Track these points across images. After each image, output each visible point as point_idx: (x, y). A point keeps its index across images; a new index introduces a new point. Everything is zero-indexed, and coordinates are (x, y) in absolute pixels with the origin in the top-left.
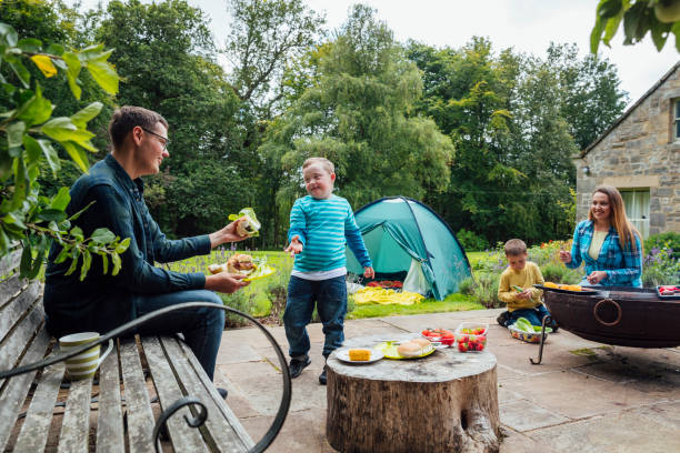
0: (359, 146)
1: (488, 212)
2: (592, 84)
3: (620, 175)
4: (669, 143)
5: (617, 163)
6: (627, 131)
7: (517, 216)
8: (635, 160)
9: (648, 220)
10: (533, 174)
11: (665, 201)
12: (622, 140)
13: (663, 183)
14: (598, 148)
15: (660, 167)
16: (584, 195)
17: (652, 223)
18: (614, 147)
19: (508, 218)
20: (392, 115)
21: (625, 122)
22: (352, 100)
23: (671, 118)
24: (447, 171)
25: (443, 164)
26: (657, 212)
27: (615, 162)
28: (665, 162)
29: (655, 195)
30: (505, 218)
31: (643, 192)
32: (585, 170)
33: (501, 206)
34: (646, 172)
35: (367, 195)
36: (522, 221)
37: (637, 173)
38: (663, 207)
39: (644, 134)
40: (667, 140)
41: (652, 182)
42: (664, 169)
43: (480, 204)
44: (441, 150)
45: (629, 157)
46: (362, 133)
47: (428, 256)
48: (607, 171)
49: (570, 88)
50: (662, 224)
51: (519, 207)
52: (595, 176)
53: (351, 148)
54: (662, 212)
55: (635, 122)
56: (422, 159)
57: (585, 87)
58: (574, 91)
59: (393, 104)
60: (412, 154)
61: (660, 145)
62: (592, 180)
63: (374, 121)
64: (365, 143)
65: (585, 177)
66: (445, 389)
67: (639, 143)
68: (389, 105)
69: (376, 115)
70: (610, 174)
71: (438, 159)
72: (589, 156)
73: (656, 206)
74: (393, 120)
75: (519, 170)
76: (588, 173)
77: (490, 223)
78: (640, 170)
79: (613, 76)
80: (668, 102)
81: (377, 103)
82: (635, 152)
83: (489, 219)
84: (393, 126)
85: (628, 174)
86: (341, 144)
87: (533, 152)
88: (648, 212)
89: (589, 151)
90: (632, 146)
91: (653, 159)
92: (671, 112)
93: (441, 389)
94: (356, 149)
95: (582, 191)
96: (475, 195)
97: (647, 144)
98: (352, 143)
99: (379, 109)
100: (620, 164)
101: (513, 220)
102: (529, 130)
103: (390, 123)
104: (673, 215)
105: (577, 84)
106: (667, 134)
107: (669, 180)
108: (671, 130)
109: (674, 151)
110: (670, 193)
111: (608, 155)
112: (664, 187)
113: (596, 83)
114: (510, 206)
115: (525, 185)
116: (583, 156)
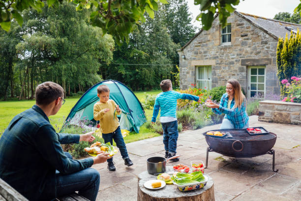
0: (63, 40)
1: (130, 73)
2: (177, 9)
3: (199, 59)
4: (220, 45)
5: (197, 54)
6: (202, 39)
7: (145, 74)
8: (205, 52)
9: (211, 80)
10: (151, 53)
11: (218, 72)
12: (199, 43)
13: (217, 64)
14: (189, 46)
15: (216, 56)
16: (183, 69)
17: (213, 82)
18: (196, 46)
19: (141, 76)
20: (80, 23)
21: (201, 35)
22: (56, 13)
23: (220, 33)
24: (111, 54)
25: (108, 49)
26: (215, 77)
27: (196, 53)
28: (218, 54)
29: (214, 69)
30: (139, 76)
31: (209, 67)
32: (183, 57)
33: (137, 70)
34: (210, 58)
35: (69, 67)
36: (147, 77)
37: (206, 59)
38: (217, 74)
39: (209, 41)
40: (218, 44)
41: (212, 63)
42: (217, 57)
43: (126, 69)
44: (107, 42)
45: (202, 51)
46: (64, 32)
47: (130, 111)
48: (193, 57)
49: (167, 10)
50: (217, 82)
51: (145, 70)
52: (188, 60)
53: (58, 41)
54: (217, 77)
55: (205, 35)
56: (98, 47)
57: (174, 10)
58: (168, 12)
59: (80, 17)
60: (92, 45)
61: (215, 46)
62: (187, 62)
63: (70, 26)
64: (66, 38)
65: (184, 60)
66: (200, 197)
67: (207, 45)
68: (78, 18)
69: (71, 23)
70: (194, 59)
71: (106, 47)
72: (185, 50)
73: (214, 74)
74: (81, 26)
75: (144, 51)
76: (185, 58)
77: (132, 79)
78: (207, 57)
79: (186, 5)
80: (219, 26)
81: (71, 16)
82: (205, 49)
83: (131, 77)
84: (81, 29)
85: (202, 59)
86: (53, 39)
87: (151, 43)
88: (210, 76)
89: (185, 47)
90: (204, 46)
91: (213, 53)
92: (220, 31)
93: (199, 198)
94: (61, 42)
95: (182, 67)
96: (124, 66)
97: (210, 45)
98: (59, 38)
99: (73, 19)
100: (199, 54)
101: (143, 77)
102: (148, 31)
103: (79, 28)
104: (221, 78)
105: (170, 8)
106: (218, 41)
107: (219, 62)
108: (220, 39)
109: (221, 49)
110: (220, 68)
111: (193, 50)
112: (218, 65)
113: (179, 8)
114: (141, 70)
115: (148, 60)
116: (182, 50)
